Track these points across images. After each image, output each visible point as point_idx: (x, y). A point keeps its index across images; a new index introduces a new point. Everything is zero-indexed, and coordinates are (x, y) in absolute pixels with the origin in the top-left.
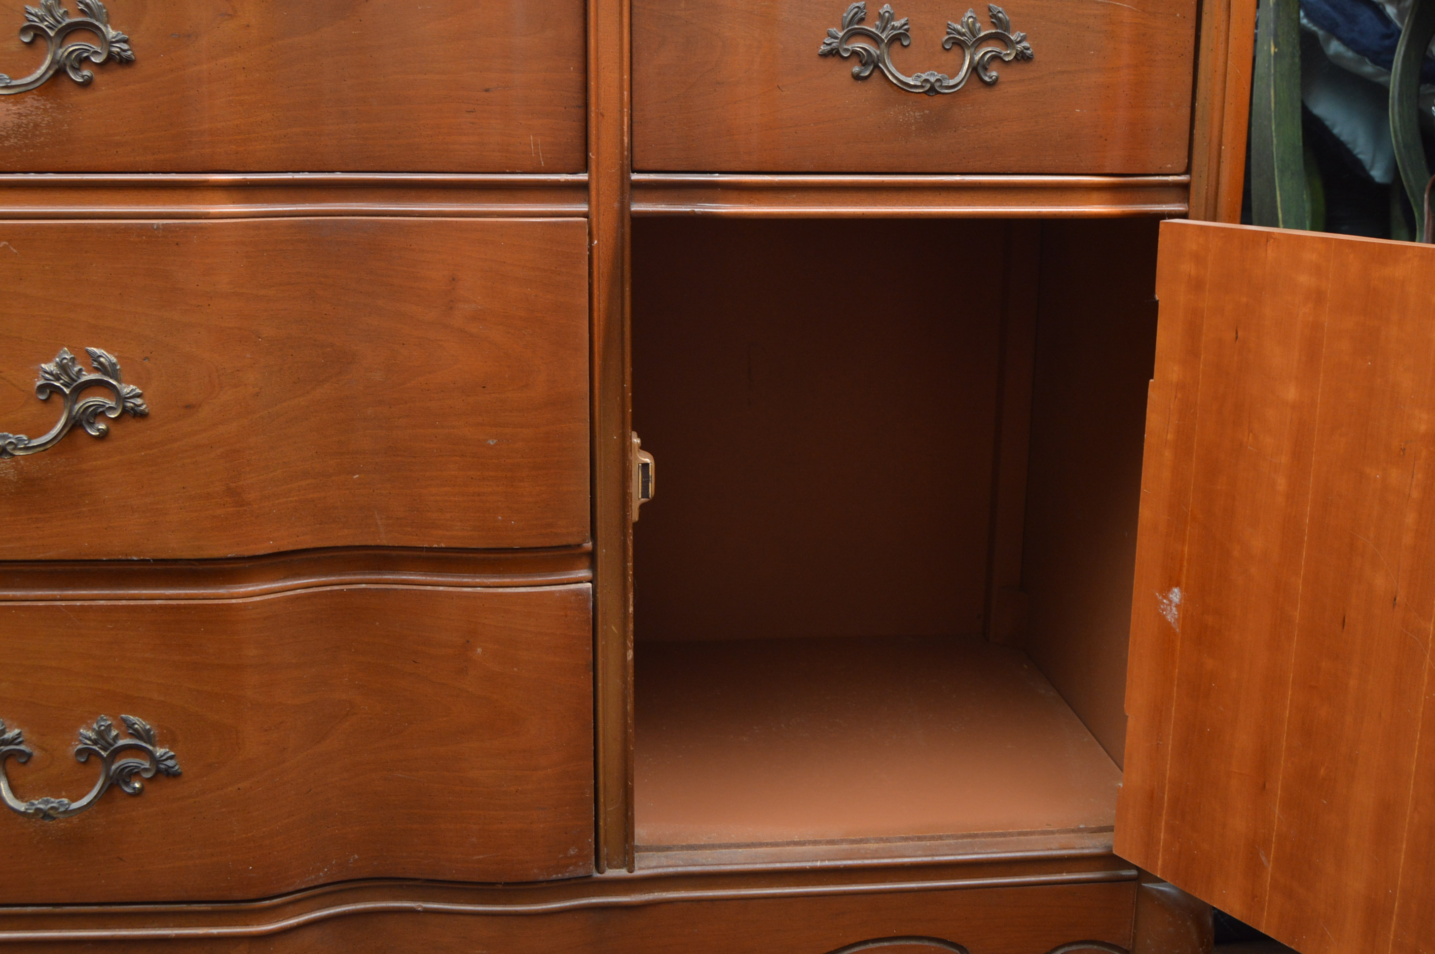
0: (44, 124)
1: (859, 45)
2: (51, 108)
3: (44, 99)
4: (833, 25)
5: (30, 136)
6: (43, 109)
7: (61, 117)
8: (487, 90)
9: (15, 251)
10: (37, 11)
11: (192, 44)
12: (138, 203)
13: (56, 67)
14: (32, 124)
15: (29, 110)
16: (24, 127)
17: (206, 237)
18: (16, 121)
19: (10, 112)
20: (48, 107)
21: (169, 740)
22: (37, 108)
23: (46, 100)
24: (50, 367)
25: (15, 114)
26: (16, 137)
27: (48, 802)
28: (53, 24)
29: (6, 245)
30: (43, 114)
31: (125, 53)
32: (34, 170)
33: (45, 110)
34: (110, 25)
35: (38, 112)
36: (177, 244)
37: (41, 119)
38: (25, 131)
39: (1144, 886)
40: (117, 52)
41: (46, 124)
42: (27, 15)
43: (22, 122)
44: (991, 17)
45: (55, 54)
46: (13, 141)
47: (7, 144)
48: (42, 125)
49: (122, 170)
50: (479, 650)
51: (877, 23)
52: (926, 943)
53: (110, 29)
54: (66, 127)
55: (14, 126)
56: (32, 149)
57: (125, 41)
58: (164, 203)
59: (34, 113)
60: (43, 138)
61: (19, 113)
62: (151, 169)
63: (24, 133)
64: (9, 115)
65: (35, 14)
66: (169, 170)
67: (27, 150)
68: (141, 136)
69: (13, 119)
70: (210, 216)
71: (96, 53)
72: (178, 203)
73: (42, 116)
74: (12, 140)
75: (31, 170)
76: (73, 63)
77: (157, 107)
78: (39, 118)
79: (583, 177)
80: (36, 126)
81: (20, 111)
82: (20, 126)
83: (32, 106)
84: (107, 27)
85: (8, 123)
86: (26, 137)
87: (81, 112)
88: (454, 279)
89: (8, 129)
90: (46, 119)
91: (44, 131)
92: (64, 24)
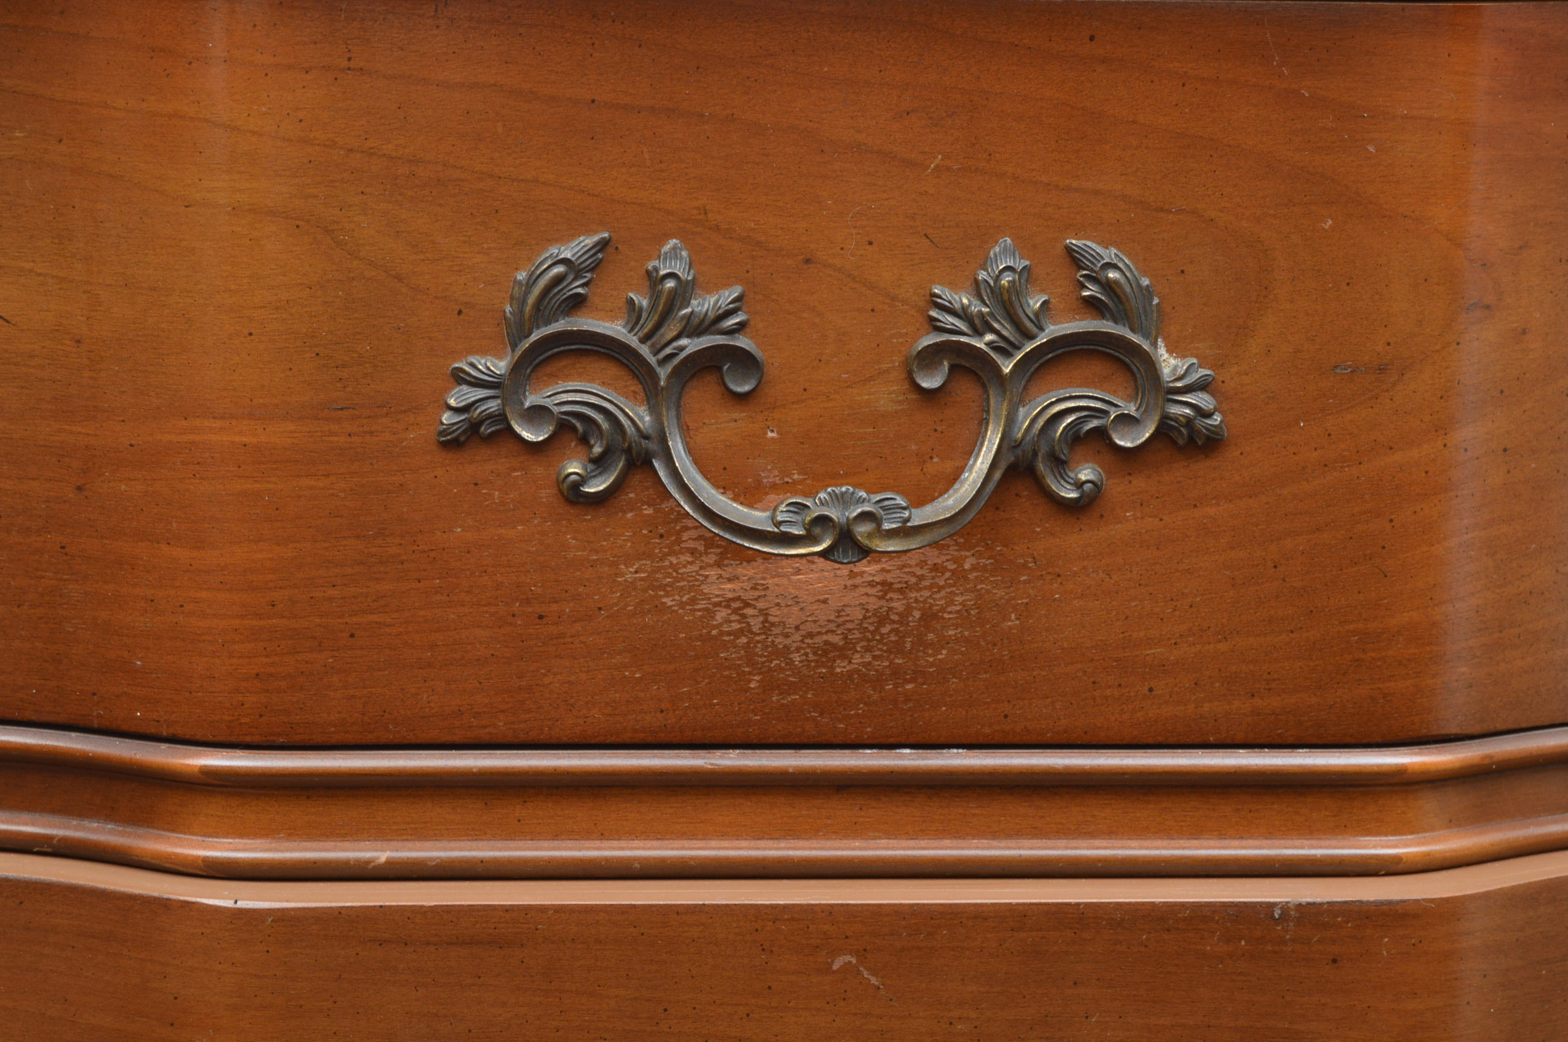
0: (950, 613)
2: (974, 568)
3: (957, 544)
5: (908, 645)
6: (953, 572)
7: (1000, 593)
9: (874, 980)
10: (965, 301)
11: (1387, 391)
12: (1197, 832)
13: (1008, 459)
14: (917, 614)
15: (913, 574)
16: (894, 622)
17: (1413, 941)
18: (873, 603)
19: (858, 580)
20: (967, 566)
22: (935, 568)
23: (961, 547)
25: (871, 584)
26: (868, 649)
28: (1012, 339)
29: (850, 962)
30: (951, 586)
31: (1209, 422)
32: (912, 740)
33: (959, 575)
34: (1164, 339)
35: (937, 580)
36: (1334, 961)
37: (946, 597)
38: (896, 631)
40: (1186, 417)
41: (958, 612)
42: (934, 313)
43: (890, 609)
45: (1010, 421)
47: (841, 667)
48: (946, 616)
49: (1160, 739)
53: (1162, 351)
54: (1013, 621)
55: (865, 618)
56: (909, 682)
57: (1201, 386)
58: (1271, 833)
59: (926, 583)
60: (944, 652)
61: (883, 583)
62: (1240, 738)
63: (893, 638)
64: (855, 587)
65: (960, 312)
66: (1290, 740)
67: (896, 686)
68: (1222, 647)
69: (864, 600)
70: (1401, 867)
71: (1125, 419)
72: (1310, 830)
73: (948, 590)
74: (857, 659)
75: (903, 740)
76: (1057, 448)
77: (1275, 567)
78: (937, 596)
81: (889, 578)
82: (882, 620)
83: (922, 564)
84: (1158, 346)
85: (848, 610)
86: (898, 648)
87: (1059, 580)
89: (849, 626)
90: (959, 599)
91: (951, 633)
92: (1042, 339)
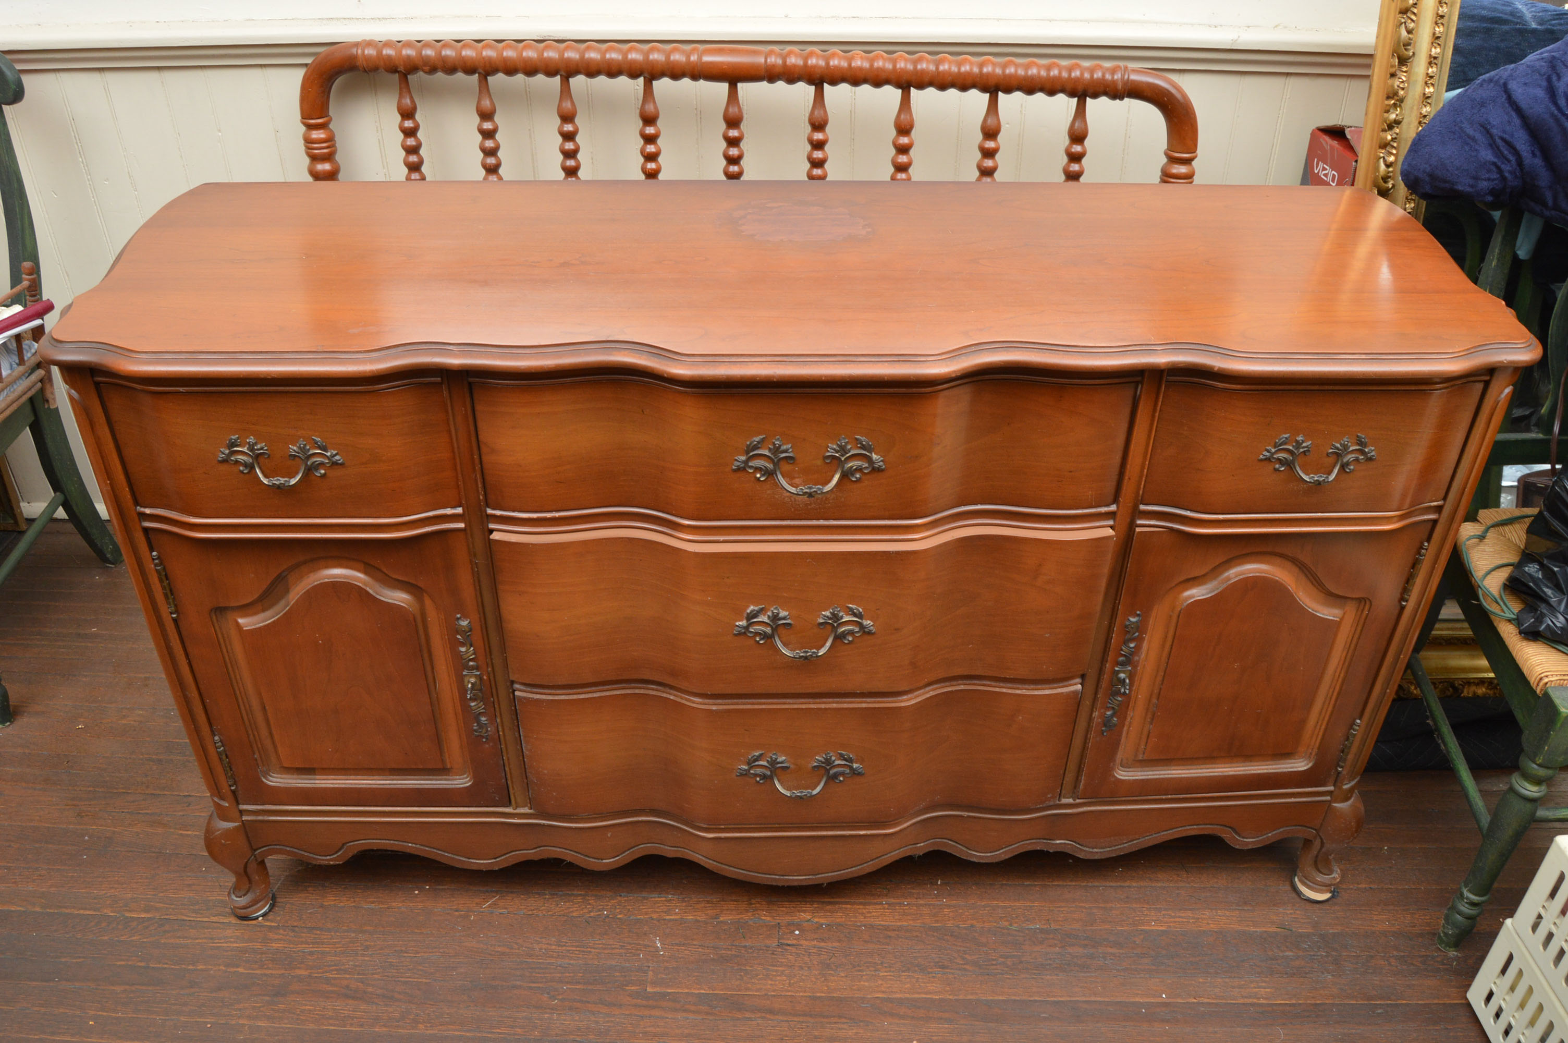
1: (1282, 455)
4: (1269, 445)
5: (823, 503)
7: (841, 495)
8: (1071, 472)
10: (835, 447)
11: (918, 460)
13: (842, 474)
17: (918, 556)
21: (861, 761)
24: (827, 613)
27: (802, 792)
28: (844, 454)
31: (882, 467)
34: (874, 454)
36: (902, 560)
38: (820, 501)
39: (1335, 807)
40: (878, 467)
42: (829, 449)
44: (1358, 440)
45: (844, 468)
46: (813, 506)
47: (809, 508)
50: (1020, 718)
51: (1294, 444)
52: (1216, 827)
53: (874, 456)
54: (843, 500)
56: (823, 509)
57: (881, 461)
60: (830, 505)
65: (833, 449)
67: (820, 510)
70: (916, 539)
71: (866, 467)
76: (853, 472)
77: (894, 490)
79: (1113, 508)
80: (827, 499)
84: (872, 454)
87: (854, 494)
88: (1040, 565)
91: (831, 501)
92: (850, 454)
